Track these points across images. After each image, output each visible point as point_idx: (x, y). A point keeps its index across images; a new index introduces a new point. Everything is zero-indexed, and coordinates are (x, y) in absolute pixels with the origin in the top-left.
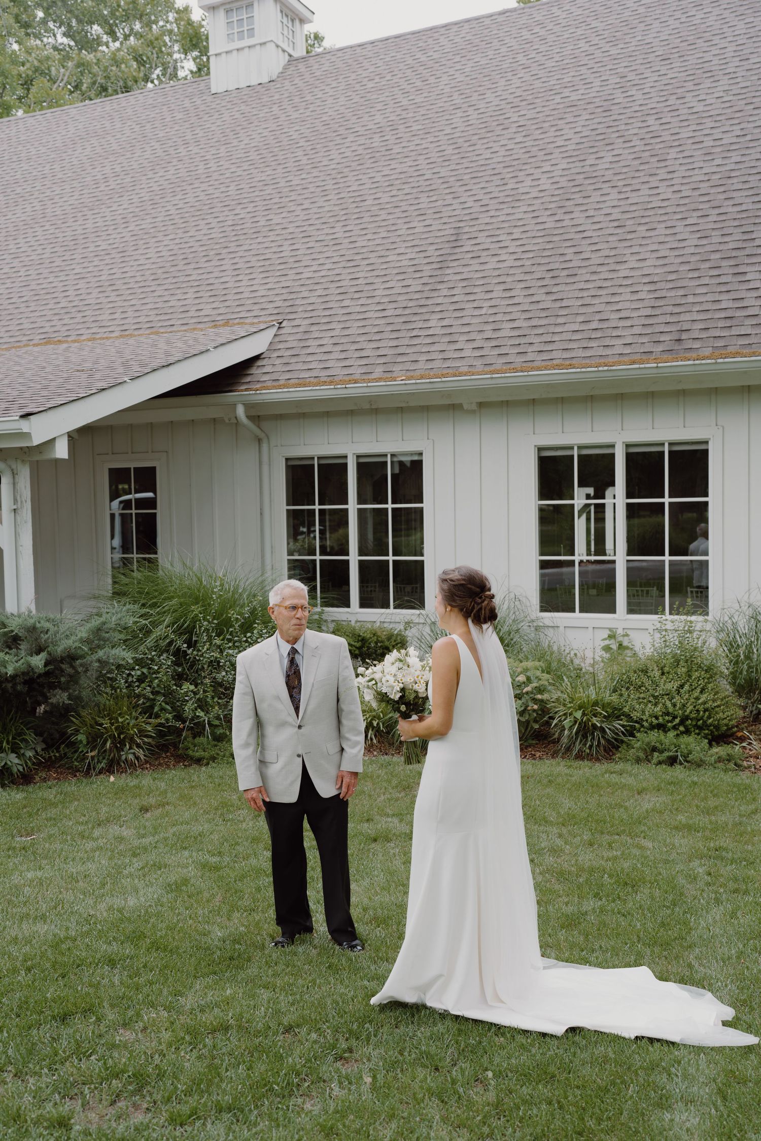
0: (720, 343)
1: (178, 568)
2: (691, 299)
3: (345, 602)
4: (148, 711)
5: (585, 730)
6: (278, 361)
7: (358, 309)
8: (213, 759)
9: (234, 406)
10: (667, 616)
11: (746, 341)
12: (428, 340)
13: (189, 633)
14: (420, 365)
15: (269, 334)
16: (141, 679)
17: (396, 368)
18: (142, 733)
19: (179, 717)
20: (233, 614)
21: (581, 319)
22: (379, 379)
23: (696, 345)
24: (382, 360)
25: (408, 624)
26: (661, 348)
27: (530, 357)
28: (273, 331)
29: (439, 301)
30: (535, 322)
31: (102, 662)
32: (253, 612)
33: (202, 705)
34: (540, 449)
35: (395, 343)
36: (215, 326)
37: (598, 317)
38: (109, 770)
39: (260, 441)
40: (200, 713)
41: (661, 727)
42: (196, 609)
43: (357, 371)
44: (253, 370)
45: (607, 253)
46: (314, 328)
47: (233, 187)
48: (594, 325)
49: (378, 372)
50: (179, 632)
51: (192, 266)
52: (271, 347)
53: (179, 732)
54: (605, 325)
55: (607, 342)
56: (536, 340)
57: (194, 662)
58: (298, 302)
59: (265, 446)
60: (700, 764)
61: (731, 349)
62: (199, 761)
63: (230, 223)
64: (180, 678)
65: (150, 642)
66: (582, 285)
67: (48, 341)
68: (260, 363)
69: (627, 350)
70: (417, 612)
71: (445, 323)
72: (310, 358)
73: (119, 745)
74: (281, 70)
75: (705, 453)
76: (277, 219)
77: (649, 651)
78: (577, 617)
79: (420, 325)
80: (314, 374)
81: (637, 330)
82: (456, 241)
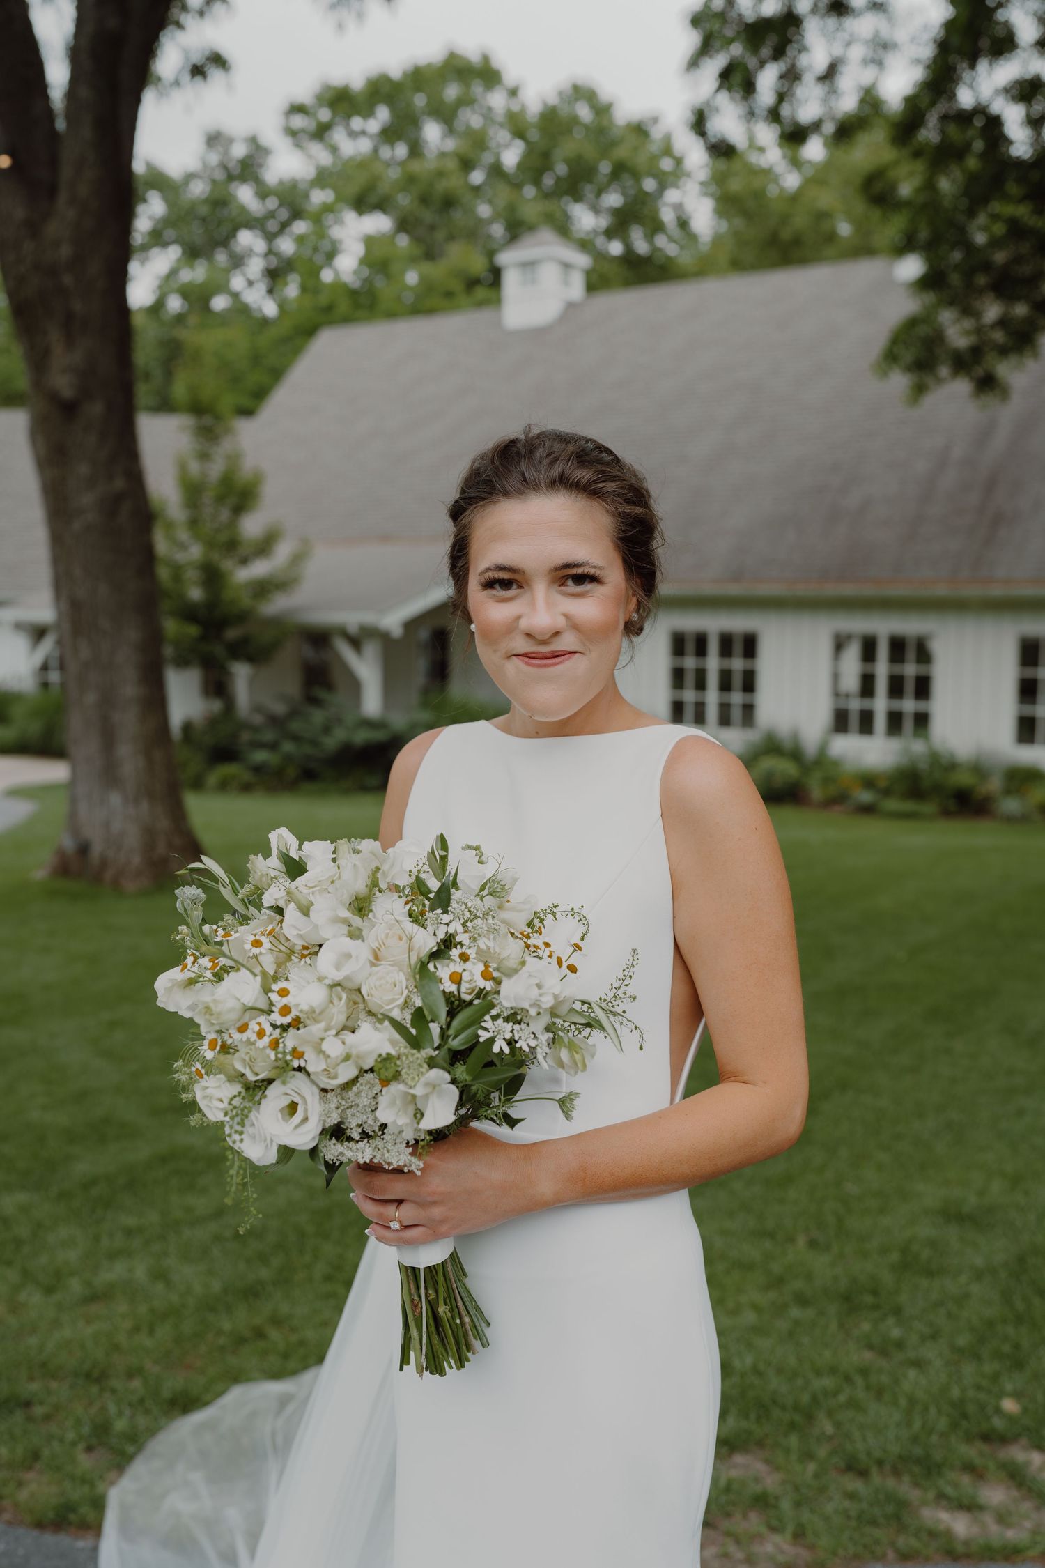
0: (758, 577)
2: (756, 547)
10: (735, 729)
11: (772, 577)
23: (747, 577)
26: (729, 578)
30: (671, 554)
34: (672, 631)
37: (706, 554)
45: (723, 509)
48: (702, 560)
54: (707, 560)
55: (705, 572)
61: (764, 581)
66: (703, 531)
67: (384, 539)
69: (713, 578)
74: (559, 313)
75: (757, 638)
81: (722, 561)
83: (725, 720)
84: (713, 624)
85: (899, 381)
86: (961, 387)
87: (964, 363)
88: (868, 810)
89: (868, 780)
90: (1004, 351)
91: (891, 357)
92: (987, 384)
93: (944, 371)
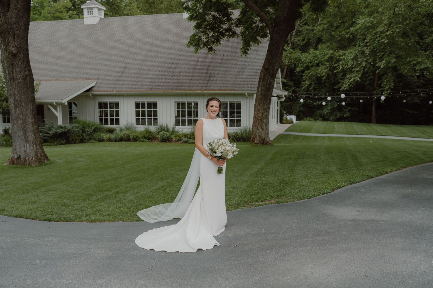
0: (157, 89)
1: (82, 119)
2: (155, 82)
3: (108, 124)
4: (79, 137)
5: (133, 138)
6: (97, 87)
7: (110, 79)
8: (87, 142)
9: (90, 94)
10: (153, 126)
11: (159, 89)
12: (119, 85)
13: (84, 127)
14: (118, 90)
15: (95, 83)
16: (78, 133)
17: (114, 90)
18: (78, 139)
19: (83, 137)
20: (90, 125)
21: (140, 84)
22: (111, 91)
23: (154, 89)
24: (112, 88)
25: (117, 127)
26: (149, 89)
27: (133, 89)
28: (96, 82)
29: (122, 78)
30: (134, 84)
31: (74, 130)
32: (93, 125)
33: (86, 136)
34: (135, 102)
35: (114, 85)
36: (86, 80)
37: (143, 84)
38: (75, 143)
39: (94, 99)
40: (86, 137)
41: (142, 138)
42: (85, 124)
43: (109, 90)
44: (93, 88)
45: (146, 72)
46: (102, 82)
47: (89, 50)
48: (142, 85)
49: (112, 90)
50: (83, 127)
51: (82, 67)
52: (96, 84)
53: (83, 139)
54: (143, 85)
55: (143, 88)
56: (134, 87)
57: (85, 131)
58: (100, 76)
59: (95, 100)
60: (145, 142)
61: (158, 90)
62: (86, 143)
63: (89, 58)
64: (83, 133)
65: (79, 128)
66: (142, 78)
67: (56, 80)
68: (94, 87)
69: (145, 89)
70: (118, 125)
71: (122, 82)
72: (101, 87)
73: (75, 141)
74: (98, 21)
75: (157, 103)
76: (97, 59)
77: (144, 130)
78: (141, 126)
79: (118, 82)
80: (102, 90)
81: (147, 86)
82: (125, 67)
83: (150, 124)
84: (146, 100)
85: (192, 48)
86: (205, 50)
87: (205, 45)
88: (186, 142)
89: (186, 136)
90: (213, 43)
91: (190, 43)
92: (211, 49)
93: (202, 47)
